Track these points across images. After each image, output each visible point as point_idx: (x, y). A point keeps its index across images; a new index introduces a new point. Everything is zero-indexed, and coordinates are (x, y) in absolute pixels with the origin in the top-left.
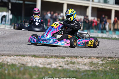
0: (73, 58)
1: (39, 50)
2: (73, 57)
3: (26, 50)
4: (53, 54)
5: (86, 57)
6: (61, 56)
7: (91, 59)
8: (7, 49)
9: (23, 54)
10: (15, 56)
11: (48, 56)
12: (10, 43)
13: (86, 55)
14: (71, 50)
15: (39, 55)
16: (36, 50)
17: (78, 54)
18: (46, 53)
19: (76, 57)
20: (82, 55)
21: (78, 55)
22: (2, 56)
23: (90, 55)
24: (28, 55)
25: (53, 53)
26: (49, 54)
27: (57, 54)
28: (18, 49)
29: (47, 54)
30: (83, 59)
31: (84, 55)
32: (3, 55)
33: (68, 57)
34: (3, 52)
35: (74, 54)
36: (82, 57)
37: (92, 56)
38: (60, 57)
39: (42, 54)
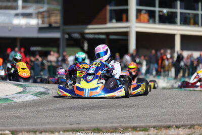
0: (163, 129)
1: (109, 118)
2: (164, 127)
3: (87, 120)
4: (129, 125)
5: (186, 126)
6: (142, 127)
7: (194, 128)
8: (54, 121)
9: (78, 128)
10: (61, 132)
11: (120, 128)
12: (64, 109)
13: (185, 123)
14: (164, 115)
15: (106, 128)
16: (104, 119)
17: (173, 122)
18: (118, 123)
19: (169, 127)
20: (178, 124)
21: (172, 124)
22: (41, 132)
23: (193, 122)
24: (85, 129)
25: (131, 123)
26: (123, 125)
27: (135, 125)
28: (73, 120)
29: (118, 125)
30: (180, 129)
31: (182, 123)
32: (43, 130)
33: (154, 128)
34: (44, 127)
35: (166, 122)
36: (178, 127)
37: (196, 123)
38: (141, 129)
39: (111, 125)
